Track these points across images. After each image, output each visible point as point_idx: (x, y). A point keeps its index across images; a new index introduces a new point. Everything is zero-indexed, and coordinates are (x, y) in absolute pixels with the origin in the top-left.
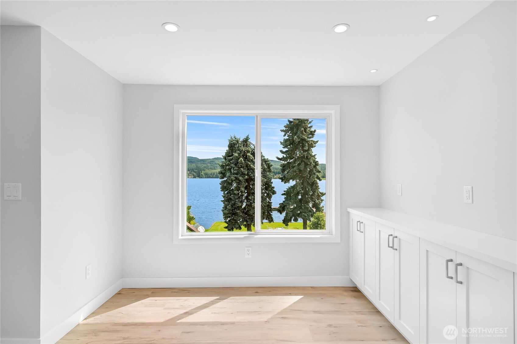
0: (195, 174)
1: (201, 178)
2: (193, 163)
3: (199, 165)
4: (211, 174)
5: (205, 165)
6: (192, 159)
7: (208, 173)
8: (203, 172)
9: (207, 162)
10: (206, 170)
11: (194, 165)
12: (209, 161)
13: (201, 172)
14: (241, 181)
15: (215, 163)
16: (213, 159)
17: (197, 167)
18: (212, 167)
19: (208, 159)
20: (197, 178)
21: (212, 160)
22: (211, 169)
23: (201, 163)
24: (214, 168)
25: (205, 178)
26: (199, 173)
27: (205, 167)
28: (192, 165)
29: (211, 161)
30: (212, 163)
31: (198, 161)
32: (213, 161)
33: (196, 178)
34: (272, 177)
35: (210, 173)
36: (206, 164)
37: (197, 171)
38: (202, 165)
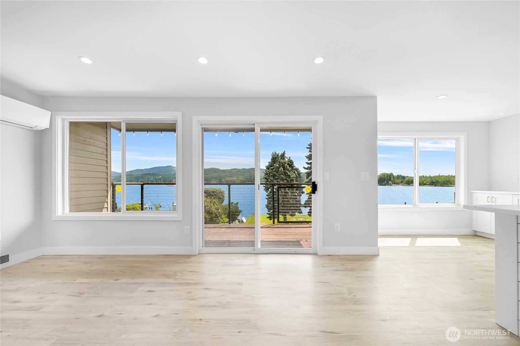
5: (225, 174)
8: (223, 179)
10: (226, 178)
11: (217, 174)
12: (228, 171)
15: (233, 173)
16: (231, 170)
17: (219, 176)
18: (230, 176)
26: (221, 180)
28: (215, 174)
29: (229, 171)
31: (220, 172)
32: (231, 171)
35: (229, 180)
37: (219, 178)
38: (223, 175)
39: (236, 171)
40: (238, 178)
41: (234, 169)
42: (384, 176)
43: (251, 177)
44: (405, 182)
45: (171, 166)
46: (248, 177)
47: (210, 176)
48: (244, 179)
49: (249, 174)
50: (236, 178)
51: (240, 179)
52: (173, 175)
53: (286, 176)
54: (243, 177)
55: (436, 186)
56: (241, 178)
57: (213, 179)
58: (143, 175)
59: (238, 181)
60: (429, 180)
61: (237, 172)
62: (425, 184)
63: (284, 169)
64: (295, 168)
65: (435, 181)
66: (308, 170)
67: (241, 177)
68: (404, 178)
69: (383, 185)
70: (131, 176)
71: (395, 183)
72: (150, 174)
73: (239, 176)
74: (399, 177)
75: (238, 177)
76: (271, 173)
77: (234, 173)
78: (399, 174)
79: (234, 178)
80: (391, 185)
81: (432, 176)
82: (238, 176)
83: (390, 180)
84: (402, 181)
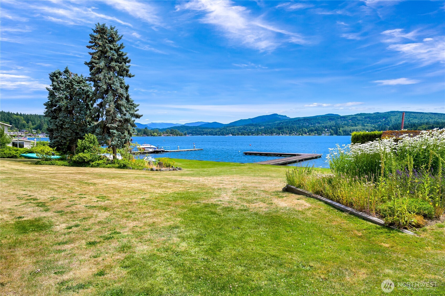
0: (332, 131)
2: (332, 120)
3: (339, 121)
5: (346, 122)
6: (331, 116)
8: (341, 129)
9: (348, 118)
10: (345, 127)
11: (334, 122)
12: (351, 117)
15: (358, 120)
16: (355, 115)
17: (336, 124)
18: (353, 124)
19: (349, 116)
21: (355, 116)
22: (352, 126)
23: (341, 120)
24: (355, 125)
26: (337, 130)
27: (345, 124)
28: (332, 122)
29: (353, 118)
30: (353, 119)
31: (339, 119)
32: (355, 118)
33: (333, 135)
36: (346, 120)
37: (335, 128)
38: (342, 123)
39: (364, 117)
41: (361, 114)
45: (276, 114)
46: (382, 125)
47: (323, 125)
49: (385, 121)
52: (277, 125)
57: (326, 129)
58: (245, 126)
61: (365, 118)
67: (370, 125)
70: (234, 128)
72: (252, 125)
73: (368, 125)
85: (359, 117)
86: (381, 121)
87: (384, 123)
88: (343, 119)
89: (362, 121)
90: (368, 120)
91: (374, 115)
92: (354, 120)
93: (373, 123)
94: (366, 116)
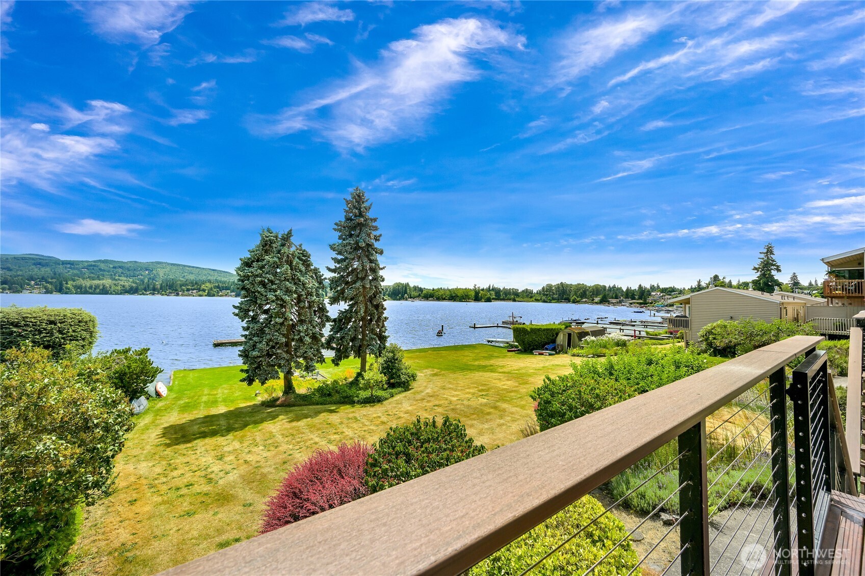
0: (48, 286)
1: (66, 293)
2: (43, 266)
3: (60, 269)
4: (91, 287)
5: (75, 272)
7: (84, 285)
8: (70, 282)
9: (81, 266)
11: (48, 269)
12: (87, 264)
13: (67, 284)
14: (285, 302)
15: (101, 270)
16: (95, 262)
17: (55, 274)
18: (92, 275)
19: (82, 261)
20: (54, 293)
21: (93, 263)
22: (91, 278)
23: (66, 268)
24: (97, 277)
25: (76, 294)
26: (61, 285)
27: (76, 275)
28: (43, 269)
29: (91, 266)
31: (59, 264)
32: (94, 266)
34: (216, 294)
35: (88, 285)
36: (77, 269)
37: (54, 280)
38: (68, 273)
39: (111, 266)
40: (114, 282)
41: (106, 262)
42: (399, 286)
43: (153, 279)
44: (423, 295)
46: (146, 280)
47: (21, 273)
48: (134, 285)
50: (110, 281)
51: (122, 283)
53: (295, 284)
54: (131, 280)
55: (455, 301)
56: (127, 283)
57: (33, 282)
59: (117, 288)
60: (448, 293)
61: (114, 267)
62: (444, 299)
63: (291, 269)
64: (312, 267)
65: (454, 295)
66: (335, 273)
67: (125, 279)
68: (421, 290)
69: (397, 300)
71: (411, 298)
73: (120, 278)
74: (415, 288)
75: (116, 280)
76: (257, 276)
77: (104, 271)
78: (416, 285)
79: (104, 281)
80: (406, 300)
81: (450, 288)
82: (117, 278)
83: (406, 292)
84: (420, 294)
85: (102, 266)
86: (143, 273)
87: (148, 277)
88: (69, 266)
89: (109, 271)
90: (120, 270)
91: (129, 265)
92: (93, 269)
93: (130, 276)
94: (116, 265)
